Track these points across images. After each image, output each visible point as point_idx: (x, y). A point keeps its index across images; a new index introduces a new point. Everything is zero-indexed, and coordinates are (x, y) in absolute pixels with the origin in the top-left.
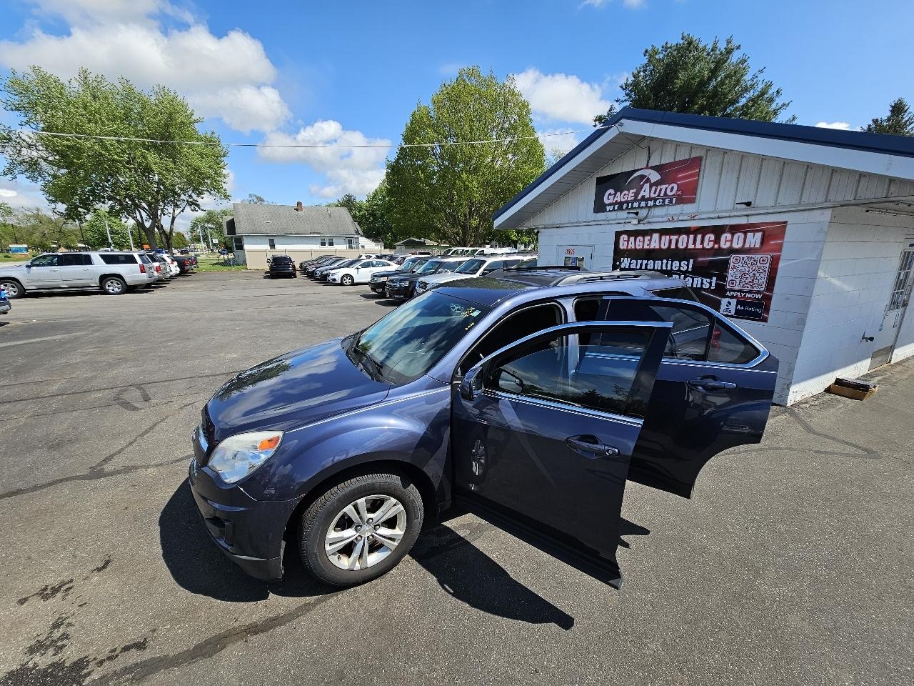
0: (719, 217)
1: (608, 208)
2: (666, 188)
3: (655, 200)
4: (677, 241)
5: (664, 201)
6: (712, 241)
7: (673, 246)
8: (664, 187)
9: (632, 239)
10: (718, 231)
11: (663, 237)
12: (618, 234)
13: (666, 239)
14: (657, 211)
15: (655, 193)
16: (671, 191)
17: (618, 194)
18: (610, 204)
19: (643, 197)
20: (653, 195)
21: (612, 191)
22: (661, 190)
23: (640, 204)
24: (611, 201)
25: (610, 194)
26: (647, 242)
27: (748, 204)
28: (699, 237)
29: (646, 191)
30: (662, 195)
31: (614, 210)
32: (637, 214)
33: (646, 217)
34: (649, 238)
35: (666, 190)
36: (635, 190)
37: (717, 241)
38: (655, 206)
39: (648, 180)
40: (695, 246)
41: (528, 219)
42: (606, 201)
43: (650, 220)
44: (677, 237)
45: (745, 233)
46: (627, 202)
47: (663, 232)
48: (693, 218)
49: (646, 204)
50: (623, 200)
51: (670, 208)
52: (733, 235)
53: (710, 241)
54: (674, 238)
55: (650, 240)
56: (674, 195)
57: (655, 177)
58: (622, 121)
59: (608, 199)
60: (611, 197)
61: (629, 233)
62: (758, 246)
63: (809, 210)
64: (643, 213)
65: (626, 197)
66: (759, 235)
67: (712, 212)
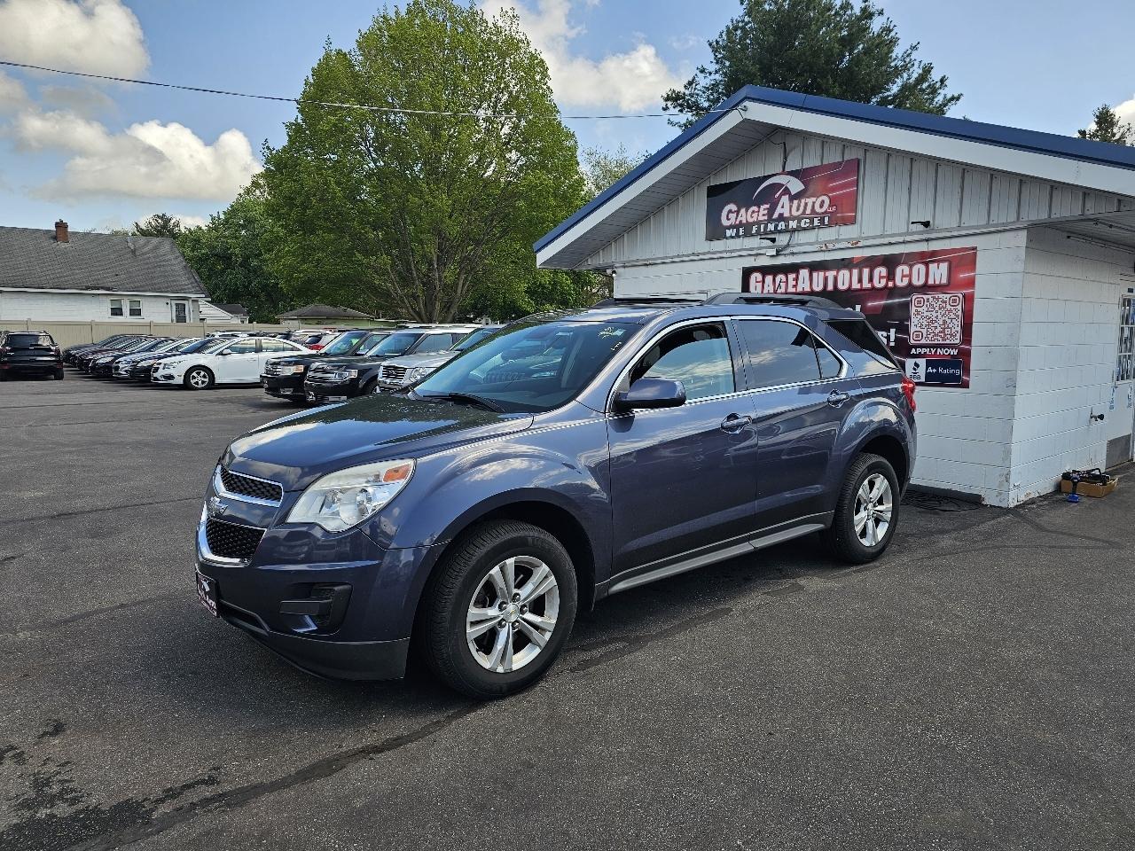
0: (890, 244)
1: (729, 233)
2: (814, 203)
3: (799, 219)
4: (836, 279)
5: (812, 221)
6: (883, 277)
7: (830, 287)
8: (810, 201)
9: (769, 279)
10: (890, 262)
11: (815, 274)
12: (747, 273)
13: (819, 277)
14: (801, 237)
15: (798, 210)
16: (821, 206)
17: (743, 211)
18: (729, 228)
19: (781, 215)
20: (795, 213)
21: (733, 207)
22: (806, 204)
23: (776, 227)
24: (732, 221)
25: (730, 211)
26: (791, 283)
27: (926, 224)
28: (866, 271)
29: (785, 207)
30: (808, 211)
31: (738, 236)
32: (773, 240)
33: (788, 245)
34: (794, 276)
35: (813, 206)
36: (768, 206)
37: (891, 276)
38: (799, 229)
39: (787, 191)
40: (861, 285)
41: (594, 252)
42: (725, 222)
43: (795, 250)
44: (834, 273)
45: (927, 264)
46: (758, 223)
47: (814, 267)
48: (855, 247)
49: (787, 226)
50: (750, 220)
51: (821, 230)
52: (911, 267)
53: (881, 277)
54: (831, 274)
55: (796, 279)
56: (826, 212)
57: (796, 186)
58: (747, 103)
59: (728, 219)
60: (732, 216)
61: (765, 271)
62: (944, 281)
63: (1000, 231)
64: (782, 240)
65: (755, 215)
66: (944, 267)
67: (882, 236)
